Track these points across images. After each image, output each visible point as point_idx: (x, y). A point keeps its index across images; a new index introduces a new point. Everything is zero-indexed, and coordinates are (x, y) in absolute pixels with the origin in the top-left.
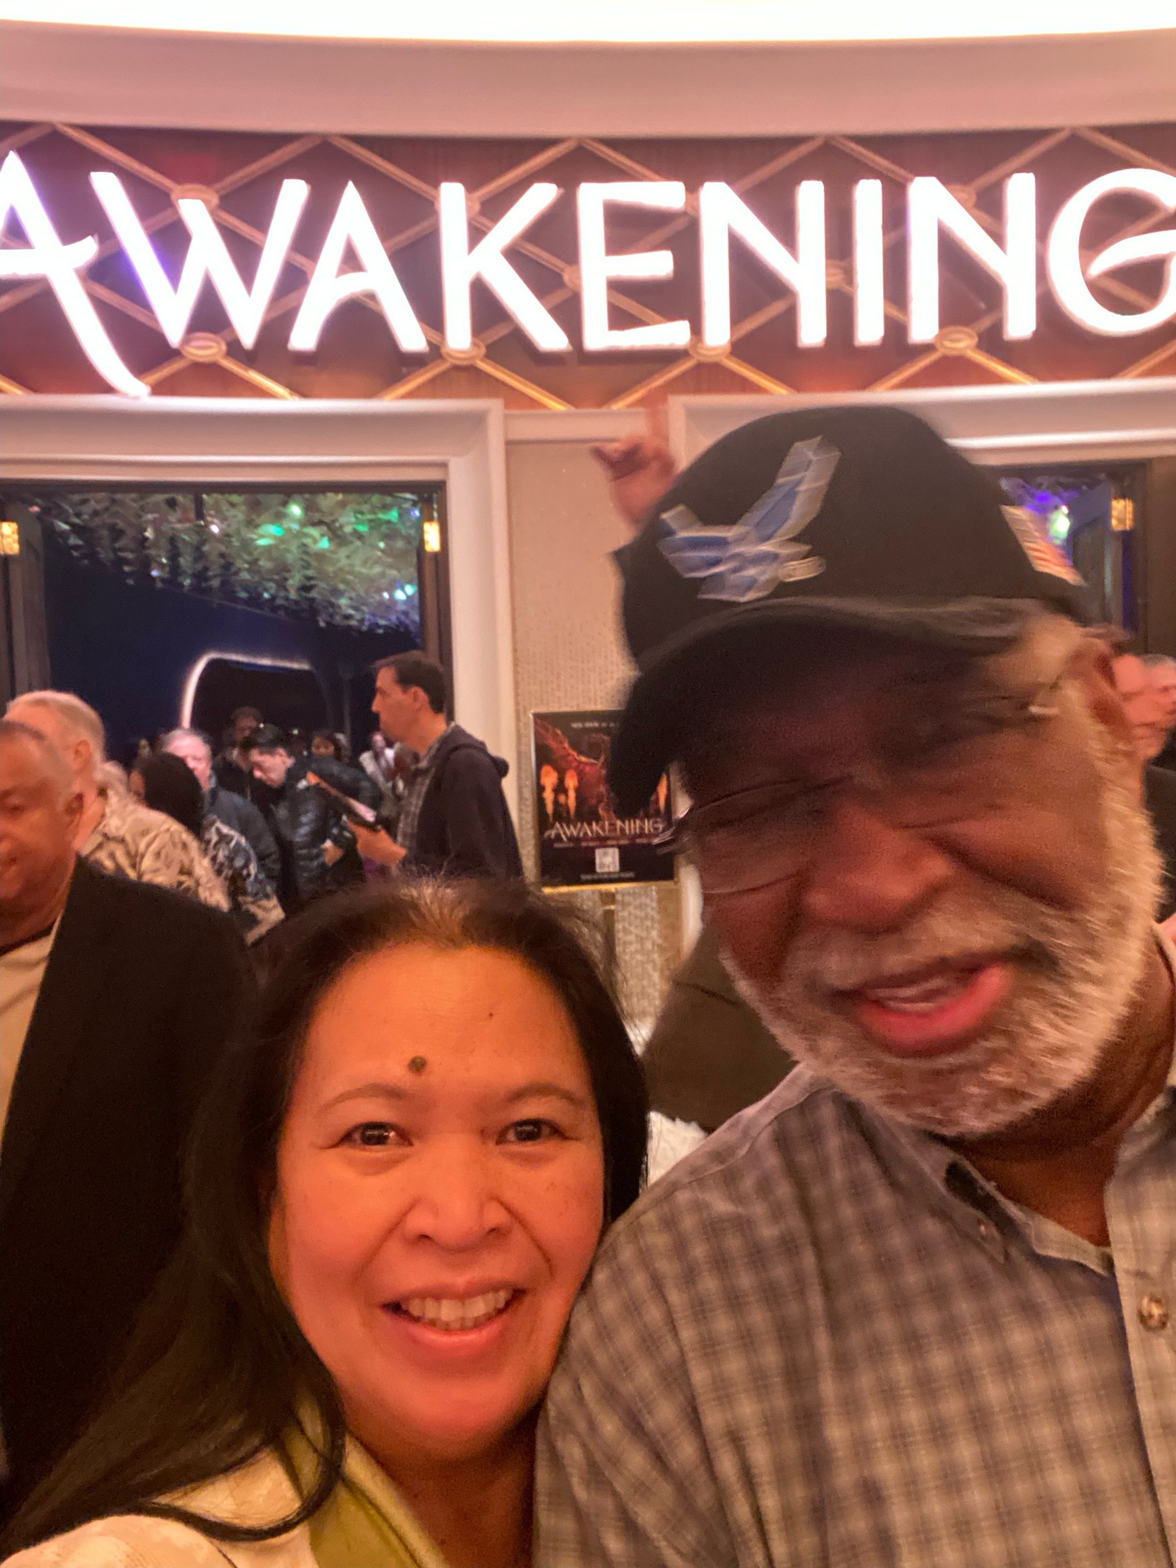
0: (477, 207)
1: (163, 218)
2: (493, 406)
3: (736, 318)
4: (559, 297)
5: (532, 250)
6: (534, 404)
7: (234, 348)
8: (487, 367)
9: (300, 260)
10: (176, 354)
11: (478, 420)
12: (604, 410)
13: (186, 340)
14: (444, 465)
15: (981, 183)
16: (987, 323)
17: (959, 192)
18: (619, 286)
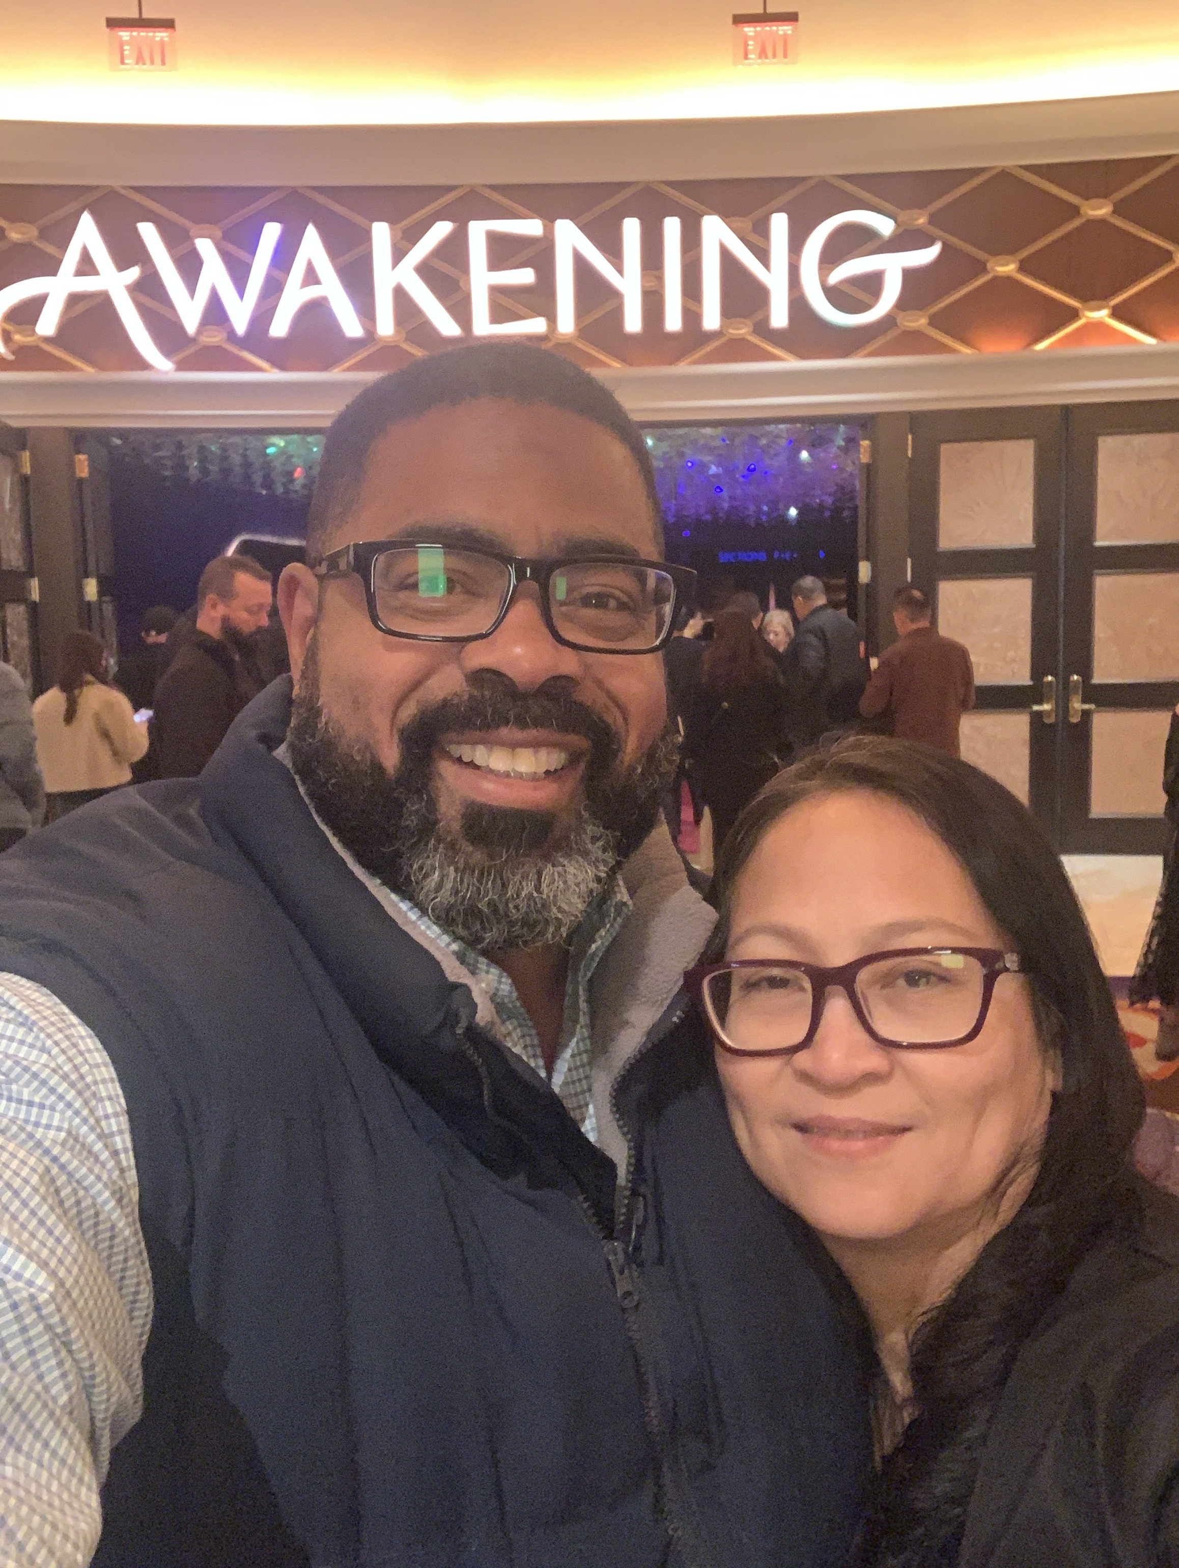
1: (185, 250)
3: (579, 314)
4: (455, 300)
5: (437, 265)
7: (232, 336)
8: (405, 345)
9: (277, 275)
10: (193, 340)
13: (199, 331)
15: (757, 214)
16: (759, 316)
17: (739, 222)
18: (496, 292)
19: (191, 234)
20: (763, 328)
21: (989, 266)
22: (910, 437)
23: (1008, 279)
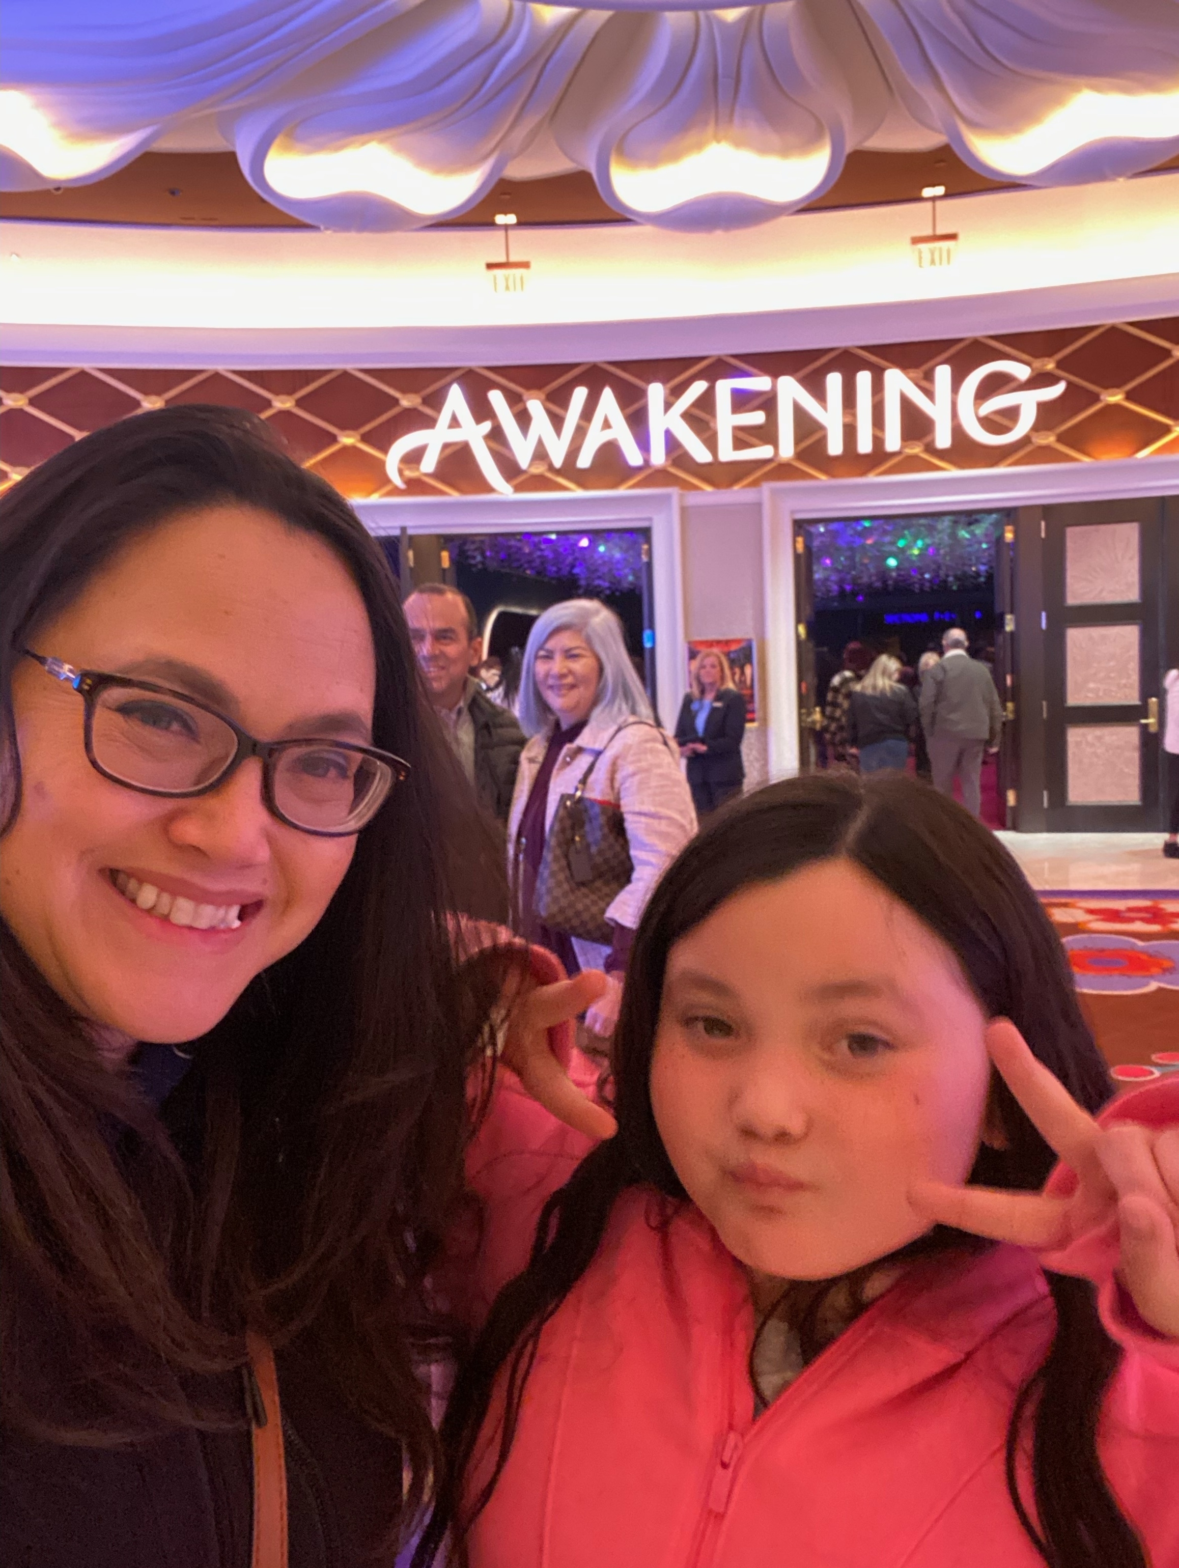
0: (668, 392)
1: (519, 407)
2: (674, 491)
3: (798, 441)
4: (707, 435)
5: (697, 412)
6: (696, 488)
7: (551, 468)
8: (673, 470)
9: (584, 423)
10: (524, 472)
11: (668, 497)
12: (729, 491)
13: (531, 465)
14: (650, 519)
15: (926, 367)
16: (928, 439)
17: (914, 373)
18: (737, 429)
19: (525, 397)
20: (930, 449)
21: (1102, 397)
22: (1043, 524)
23: (1117, 407)
